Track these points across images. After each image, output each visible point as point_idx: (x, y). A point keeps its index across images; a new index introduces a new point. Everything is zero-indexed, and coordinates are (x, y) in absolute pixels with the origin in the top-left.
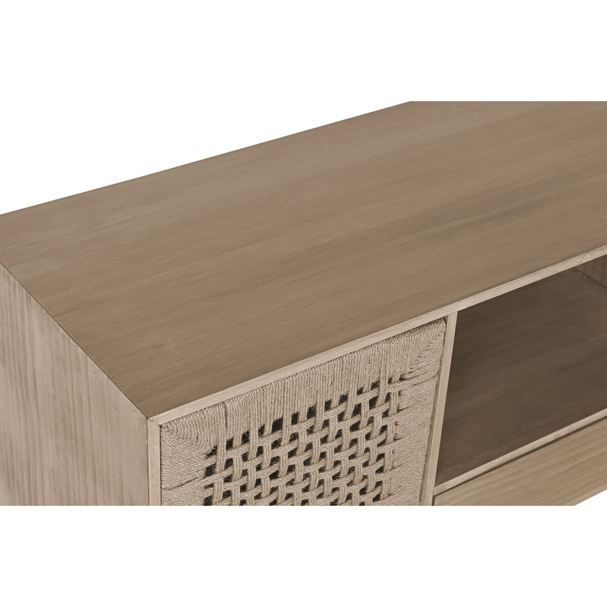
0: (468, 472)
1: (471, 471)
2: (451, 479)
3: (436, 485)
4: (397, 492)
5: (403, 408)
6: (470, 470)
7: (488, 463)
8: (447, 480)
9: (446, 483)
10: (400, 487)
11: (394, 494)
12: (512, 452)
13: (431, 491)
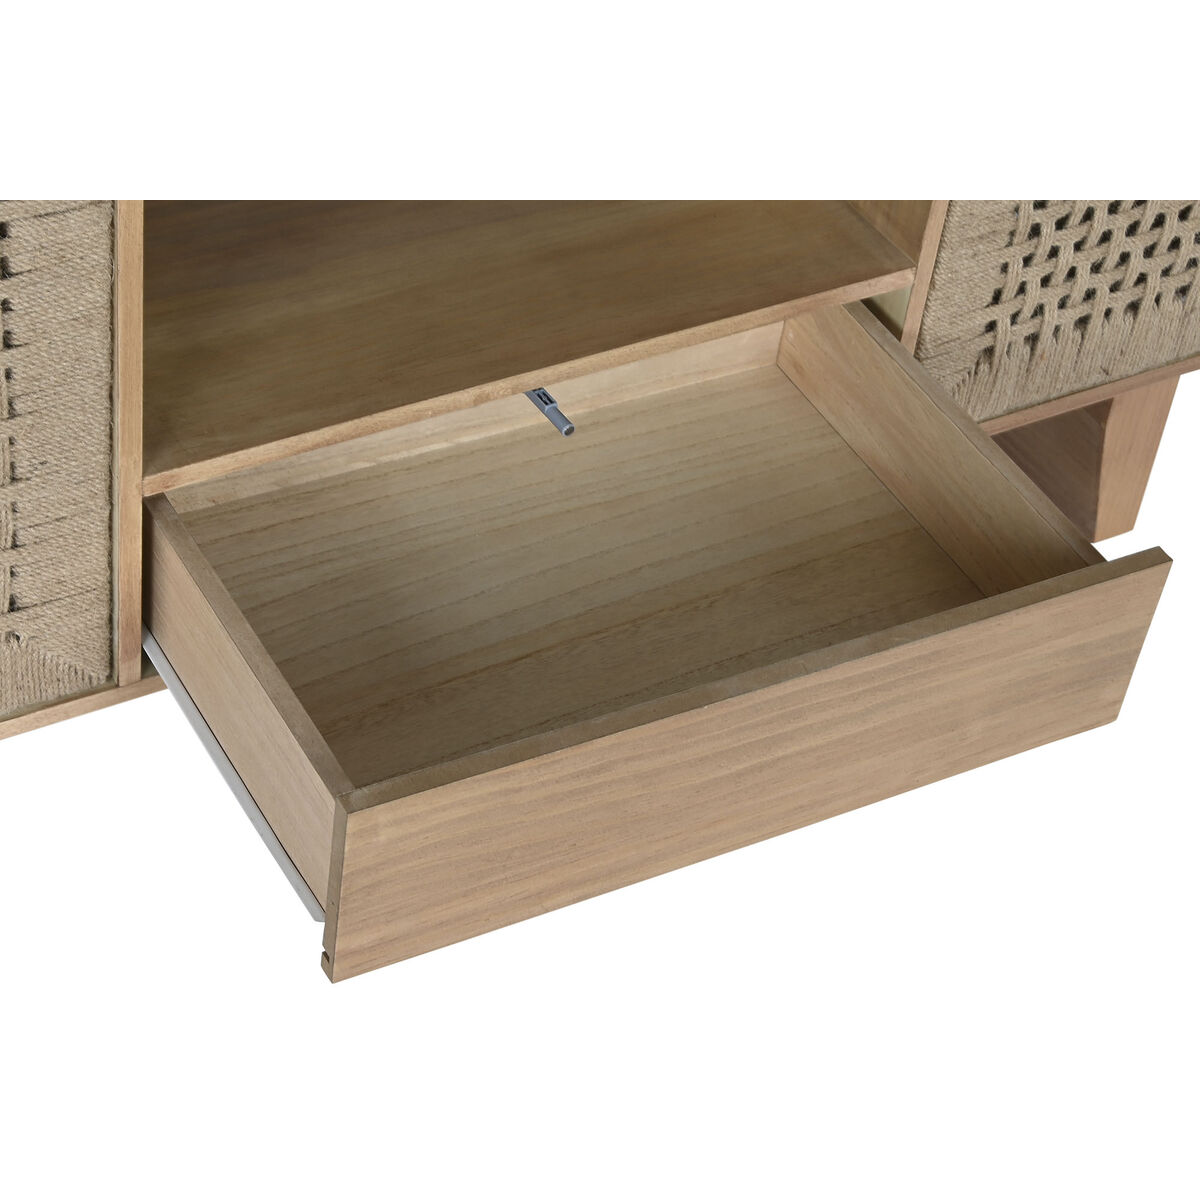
0: (237, 453)
1: (245, 451)
2: (188, 464)
3: (145, 473)
4: (37, 476)
5: (20, 270)
6: (242, 449)
7: (292, 438)
8: (180, 465)
9: (176, 471)
10: (42, 464)
11: (28, 479)
12: (356, 421)
13: (134, 486)
